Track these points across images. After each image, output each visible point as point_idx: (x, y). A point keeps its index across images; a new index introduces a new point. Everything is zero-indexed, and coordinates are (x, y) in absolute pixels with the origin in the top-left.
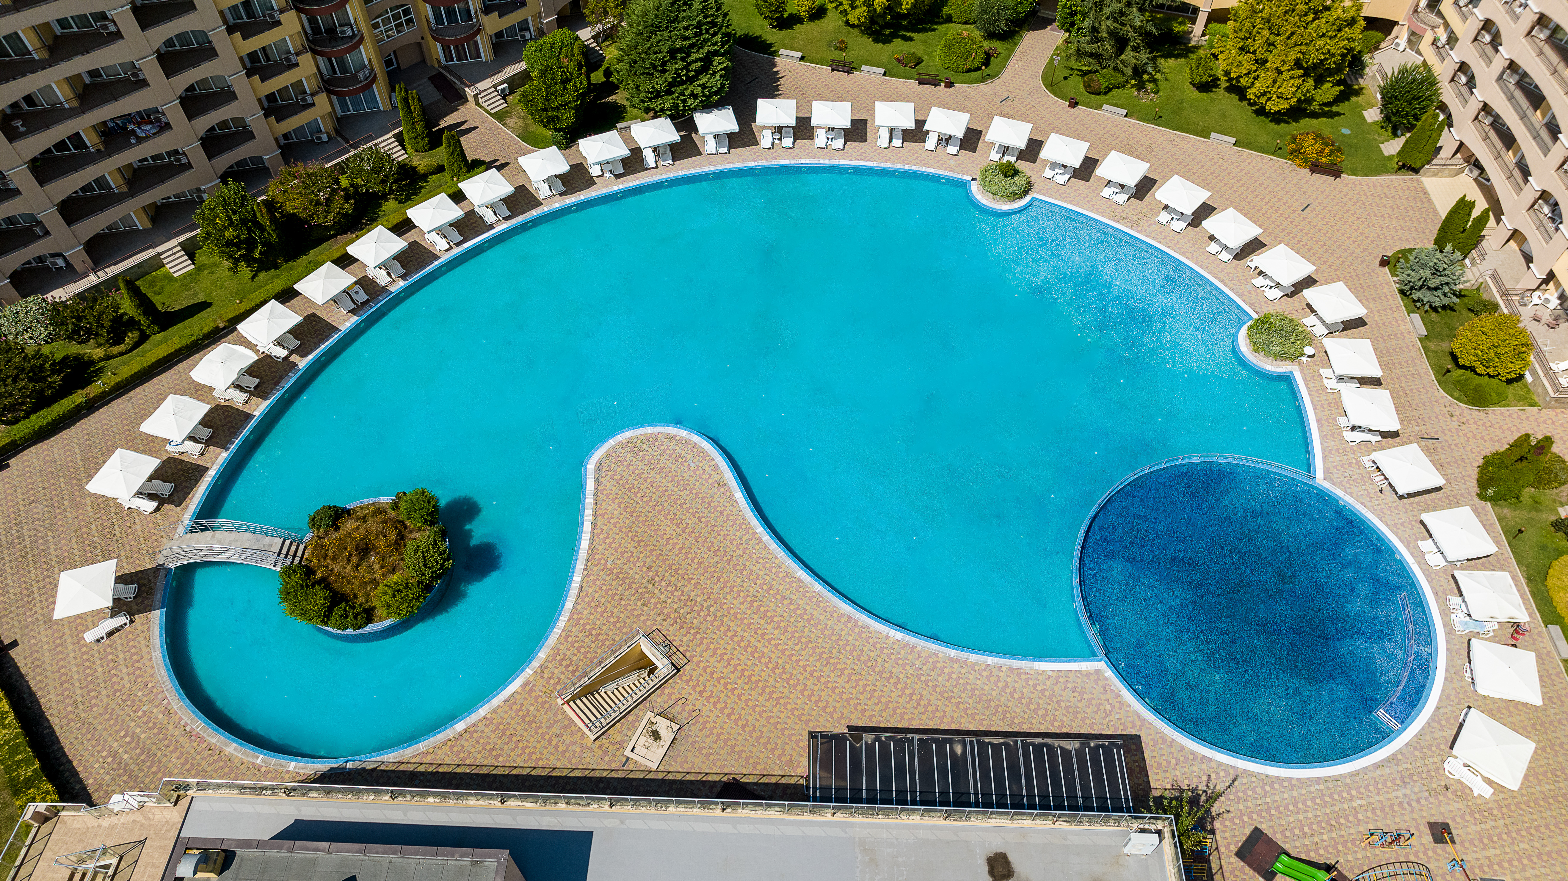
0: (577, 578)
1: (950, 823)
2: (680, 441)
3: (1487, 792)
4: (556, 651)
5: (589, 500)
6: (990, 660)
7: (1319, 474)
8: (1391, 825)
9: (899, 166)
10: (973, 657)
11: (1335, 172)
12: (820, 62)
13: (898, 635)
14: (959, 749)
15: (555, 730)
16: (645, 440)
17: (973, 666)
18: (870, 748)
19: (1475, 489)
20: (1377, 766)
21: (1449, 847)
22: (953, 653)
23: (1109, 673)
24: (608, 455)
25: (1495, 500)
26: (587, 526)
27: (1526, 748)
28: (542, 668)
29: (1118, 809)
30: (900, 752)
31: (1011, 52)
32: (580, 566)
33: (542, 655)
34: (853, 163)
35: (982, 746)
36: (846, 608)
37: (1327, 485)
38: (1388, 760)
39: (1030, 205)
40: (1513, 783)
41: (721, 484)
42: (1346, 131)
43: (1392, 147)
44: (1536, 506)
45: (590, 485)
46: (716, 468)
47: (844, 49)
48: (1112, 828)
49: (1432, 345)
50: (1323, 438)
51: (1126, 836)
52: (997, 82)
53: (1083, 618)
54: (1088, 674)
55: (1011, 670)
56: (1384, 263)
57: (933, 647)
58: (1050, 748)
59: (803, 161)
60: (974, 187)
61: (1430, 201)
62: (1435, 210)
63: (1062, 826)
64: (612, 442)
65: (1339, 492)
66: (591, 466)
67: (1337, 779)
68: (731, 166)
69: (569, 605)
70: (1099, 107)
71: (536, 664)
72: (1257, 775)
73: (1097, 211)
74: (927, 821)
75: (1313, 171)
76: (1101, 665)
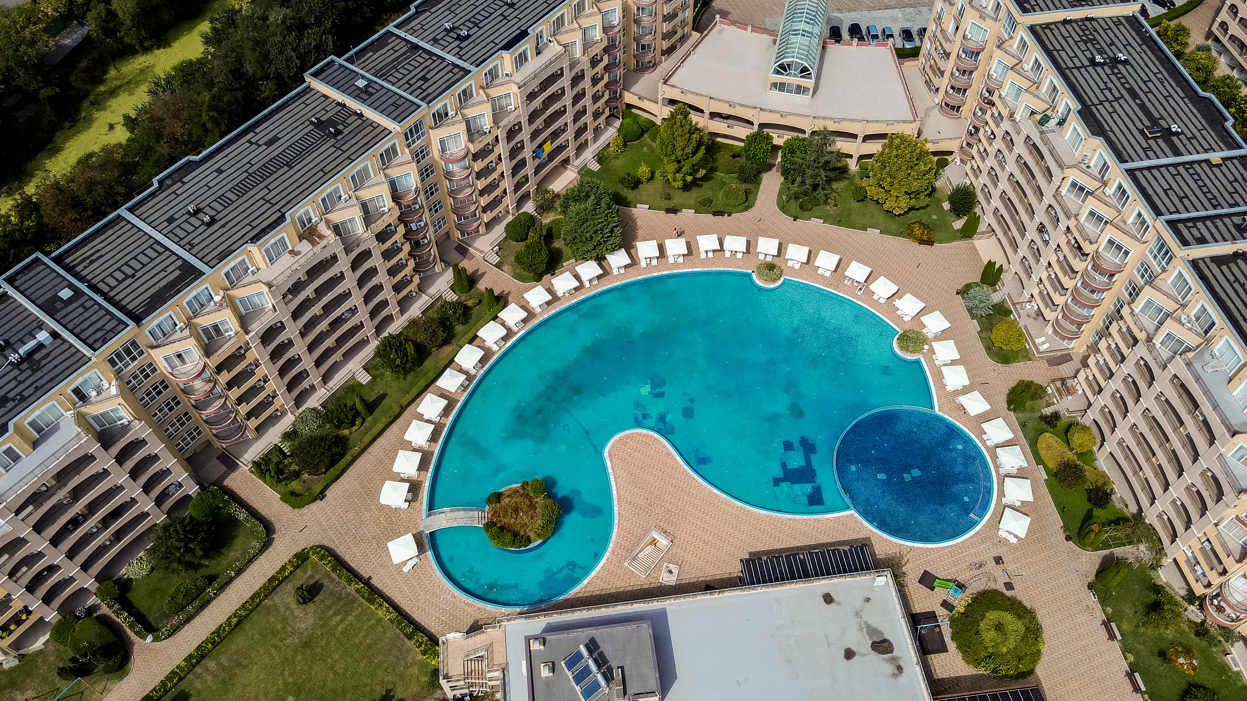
0: (616, 509)
1: (807, 585)
2: (644, 435)
3: (1015, 540)
4: (617, 544)
5: (610, 471)
6: (805, 517)
7: (937, 409)
8: (978, 560)
9: (714, 269)
10: (798, 517)
11: (930, 243)
12: (659, 209)
13: (764, 512)
14: (802, 557)
15: (627, 576)
16: (628, 437)
17: (798, 521)
18: (766, 562)
19: (1006, 406)
20: (971, 537)
21: (1002, 565)
22: (789, 516)
23: (856, 515)
24: (613, 447)
25: (1014, 410)
26: (613, 483)
27: (1027, 521)
28: (613, 551)
29: (868, 569)
30: (778, 562)
31: (758, 189)
32: (615, 503)
33: (611, 545)
34: (690, 270)
35: (811, 554)
36: (738, 503)
37: (940, 414)
38: (976, 534)
39: (784, 283)
40: (1023, 535)
41: (669, 454)
42: (934, 217)
43: (958, 224)
44: (1033, 410)
45: (608, 464)
46: (664, 446)
47: (669, 199)
48: (868, 577)
49: (983, 335)
50: (936, 390)
51: (874, 580)
52: (754, 209)
53: (842, 491)
54: (848, 516)
55: (815, 520)
56: (958, 293)
57: (780, 515)
58: (838, 550)
59: (665, 273)
60: (754, 276)
61: (978, 254)
62: (981, 259)
63: (849, 579)
64: (612, 441)
65: (946, 416)
66: (606, 454)
67: (955, 545)
68: (629, 280)
69: (616, 521)
70: (809, 219)
71: (610, 550)
72: (921, 548)
73: (817, 282)
74: (798, 586)
75: (920, 243)
76: (852, 512)
